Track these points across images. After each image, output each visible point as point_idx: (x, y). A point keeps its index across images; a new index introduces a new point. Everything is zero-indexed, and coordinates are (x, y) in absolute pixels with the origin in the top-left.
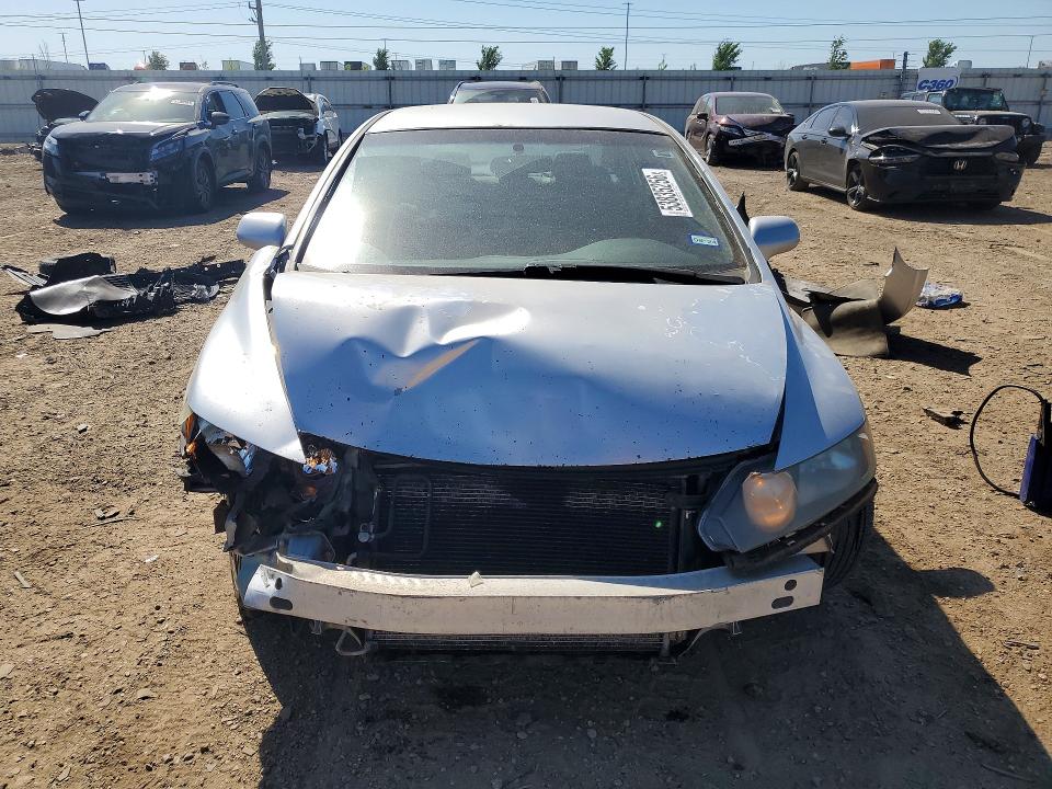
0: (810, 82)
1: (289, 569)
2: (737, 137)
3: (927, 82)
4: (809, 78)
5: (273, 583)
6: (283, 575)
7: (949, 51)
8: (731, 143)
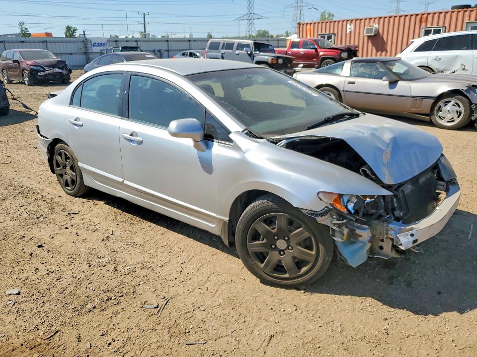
0: (44, 44)
1: (412, 229)
2: (42, 71)
3: (95, 43)
4: (44, 42)
5: (409, 237)
6: (411, 232)
7: (75, 30)
8: (39, 74)
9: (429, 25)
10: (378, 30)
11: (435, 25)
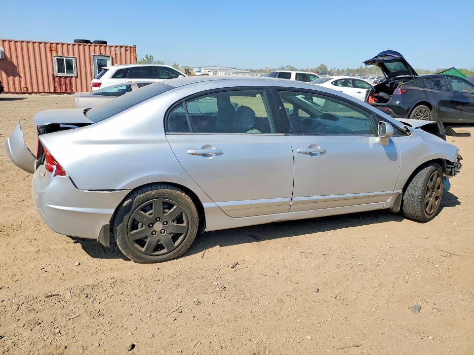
9: (60, 54)
10: (4, 54)
11: (66, 54)
